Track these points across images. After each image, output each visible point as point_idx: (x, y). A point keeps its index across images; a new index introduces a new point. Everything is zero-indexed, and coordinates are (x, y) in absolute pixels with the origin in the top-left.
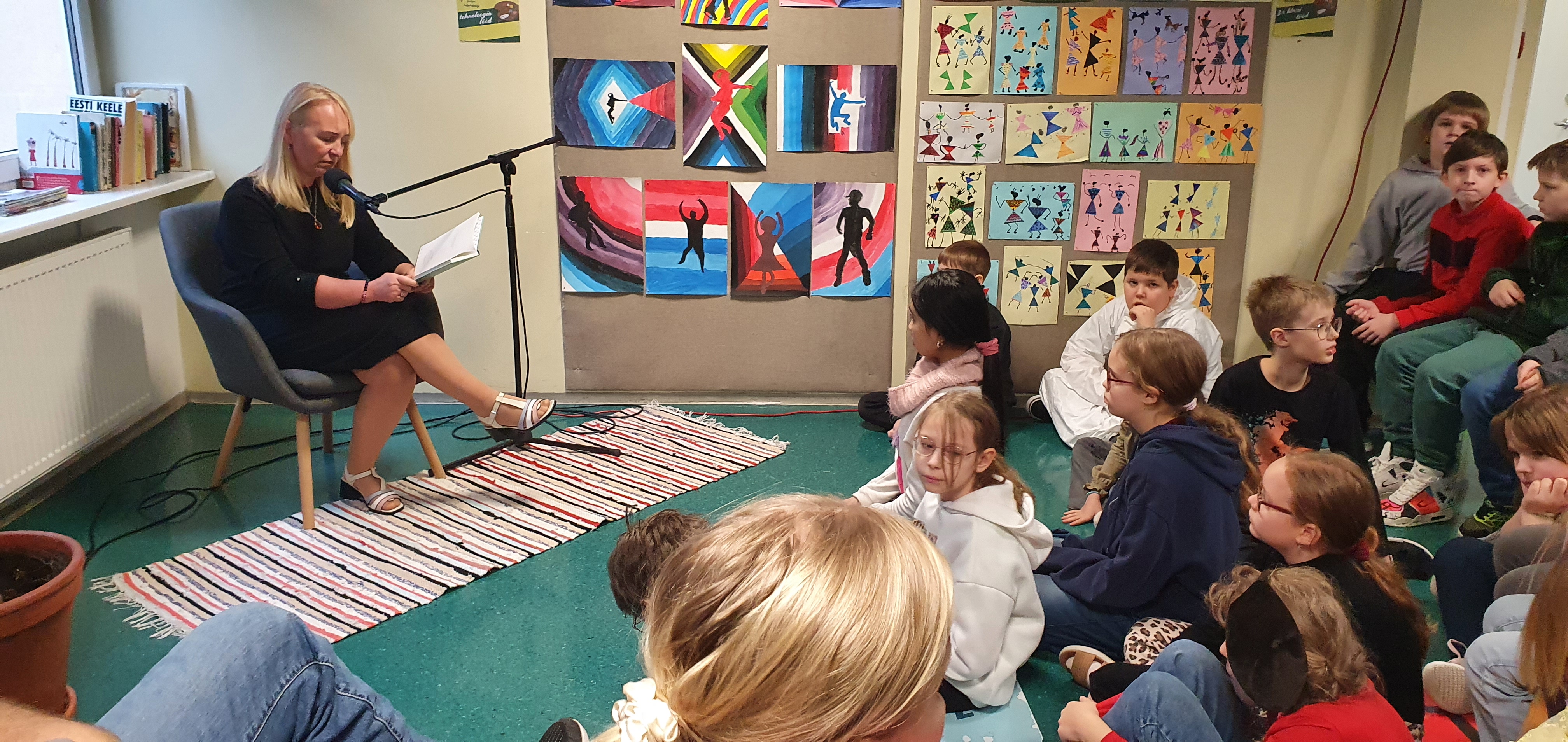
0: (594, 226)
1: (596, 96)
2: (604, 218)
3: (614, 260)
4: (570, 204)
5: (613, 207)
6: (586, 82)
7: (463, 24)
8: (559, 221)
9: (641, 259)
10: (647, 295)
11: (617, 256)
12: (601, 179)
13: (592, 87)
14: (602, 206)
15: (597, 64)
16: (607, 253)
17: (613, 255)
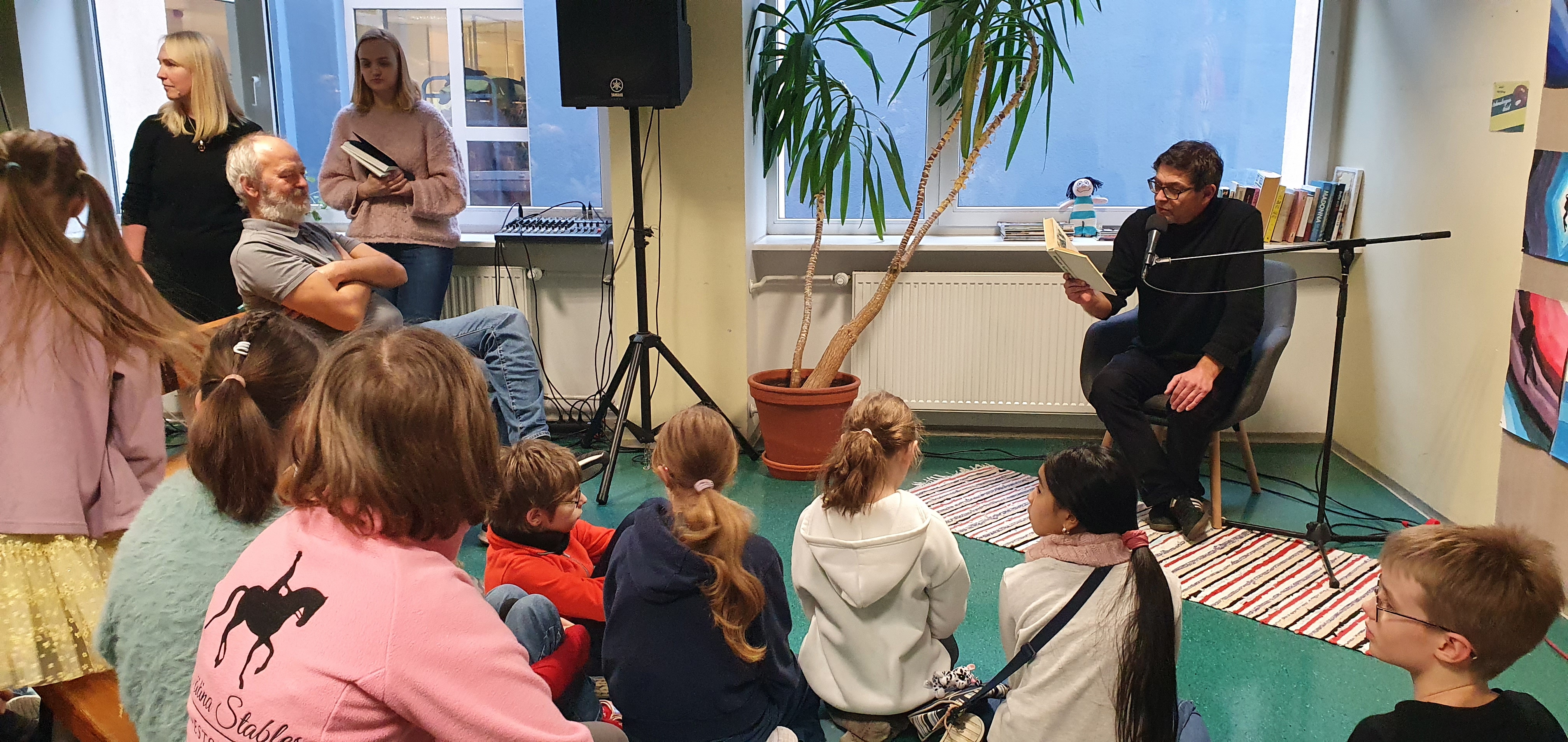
0: (1533, 355)
1: (1558, 198)
2: (1542, 348)
3: (1540, 403)
4: (1522, 325)
5: (1551, 337)
6: (1554, 179)
7: (1496, 111)
8: (1511, 341)
9: (1558, 408)
10: (1554, 458)
11: (1543, 398)
12: (1545, 298)
13: (1556, 187)
14: (1542, 332)
15: (1563, 158)
16: (1537, 392)
17: (1540, 395)
